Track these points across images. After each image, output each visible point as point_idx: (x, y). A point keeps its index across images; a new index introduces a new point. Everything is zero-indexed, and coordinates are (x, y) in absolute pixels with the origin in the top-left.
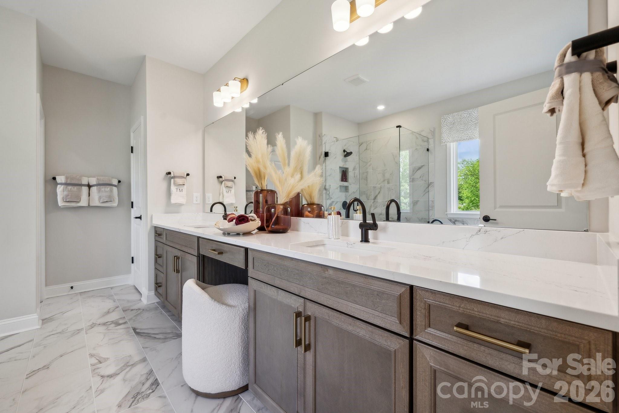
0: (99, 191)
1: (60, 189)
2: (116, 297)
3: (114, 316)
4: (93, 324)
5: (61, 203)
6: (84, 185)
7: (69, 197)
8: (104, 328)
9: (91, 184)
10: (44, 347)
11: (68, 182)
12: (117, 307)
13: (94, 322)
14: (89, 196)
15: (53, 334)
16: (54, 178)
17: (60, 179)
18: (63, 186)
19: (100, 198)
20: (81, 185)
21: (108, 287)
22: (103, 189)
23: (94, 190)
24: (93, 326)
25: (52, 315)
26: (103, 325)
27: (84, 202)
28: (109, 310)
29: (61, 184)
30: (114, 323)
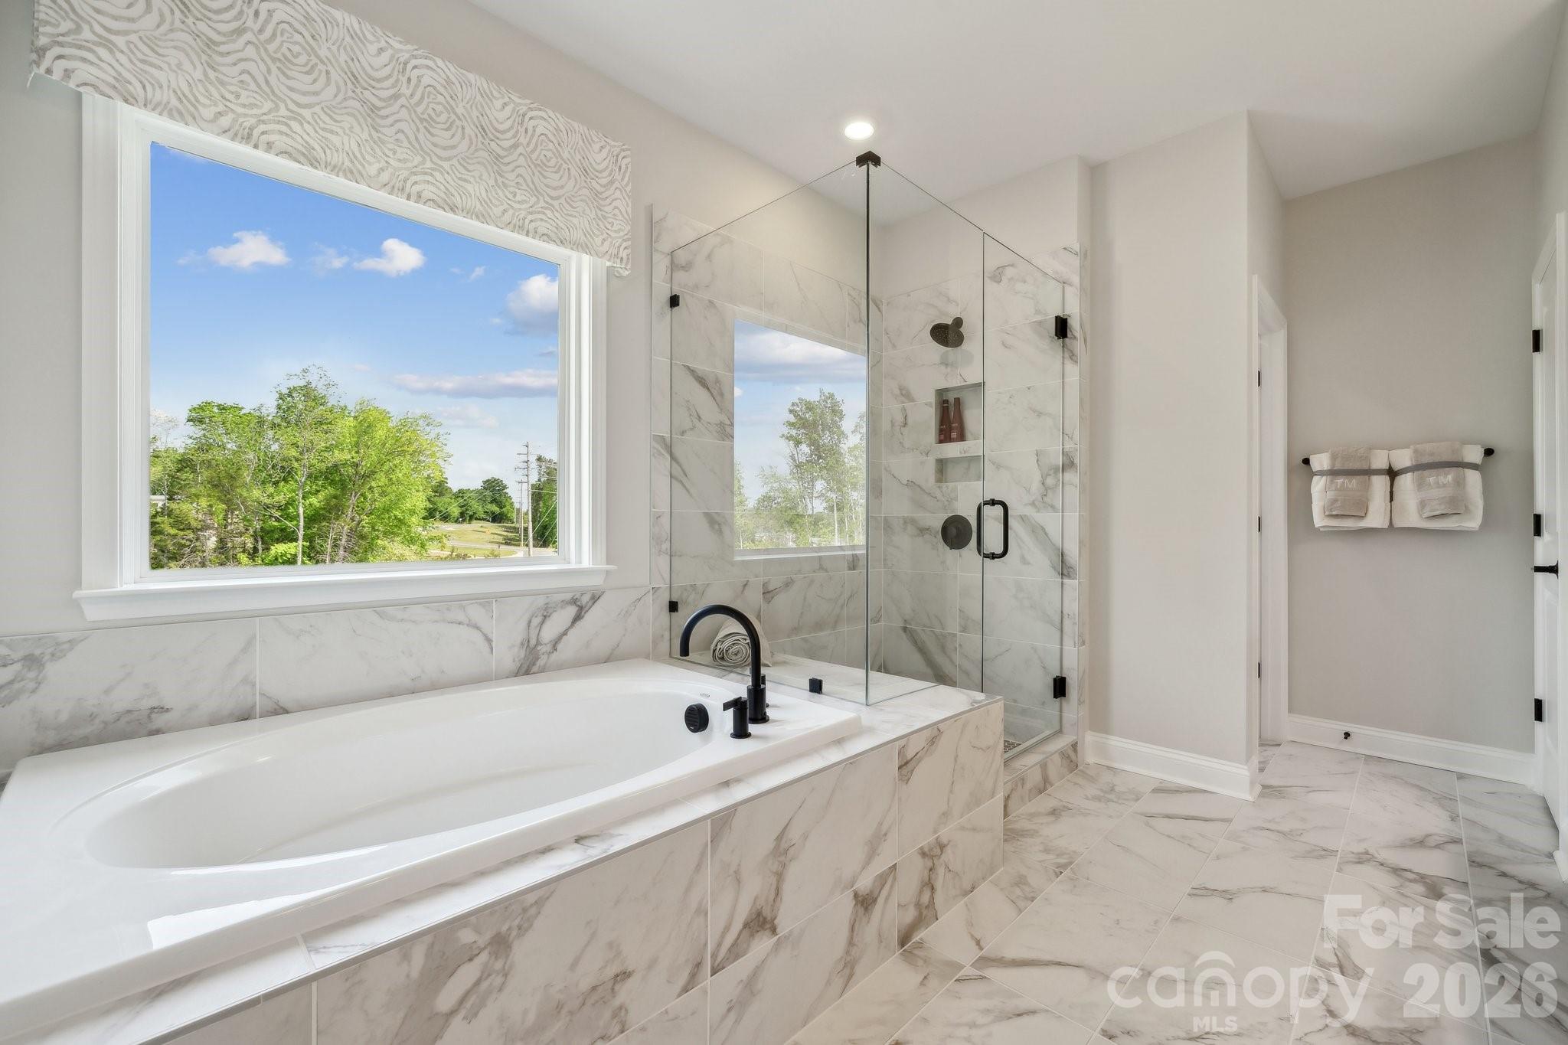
0: (1420, 485)
1: (1318, 485)
2: (1462, 809)
3: (1434, 864)
4: (1367, 853)
5: (1319, 520)
6: (1378, 472)
7: (1338, 504)
8: (1393, 880)
9: (1397, 467)
10: (1243, 848)
11: (1338, 466)
12: (1457, 841)
13: (1371, 851)
14: (1391, 499)
15: (1269, 827)
16: (1306, 461)
17: (1321, 462)
18: (1324, 478)
19: (1422, 504)
20: (1369, 472)
21: (1452, 768)
22: (1431, 477)
23: (1405, 482)
24: (1364, 858)
25: (1285, 785)
26: (1389, 872)
27: (1376, 518)
28: (1428, 836)
29: (1321, 473)
30: (1425, 884)
